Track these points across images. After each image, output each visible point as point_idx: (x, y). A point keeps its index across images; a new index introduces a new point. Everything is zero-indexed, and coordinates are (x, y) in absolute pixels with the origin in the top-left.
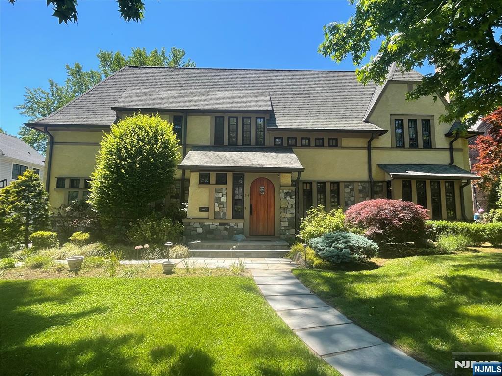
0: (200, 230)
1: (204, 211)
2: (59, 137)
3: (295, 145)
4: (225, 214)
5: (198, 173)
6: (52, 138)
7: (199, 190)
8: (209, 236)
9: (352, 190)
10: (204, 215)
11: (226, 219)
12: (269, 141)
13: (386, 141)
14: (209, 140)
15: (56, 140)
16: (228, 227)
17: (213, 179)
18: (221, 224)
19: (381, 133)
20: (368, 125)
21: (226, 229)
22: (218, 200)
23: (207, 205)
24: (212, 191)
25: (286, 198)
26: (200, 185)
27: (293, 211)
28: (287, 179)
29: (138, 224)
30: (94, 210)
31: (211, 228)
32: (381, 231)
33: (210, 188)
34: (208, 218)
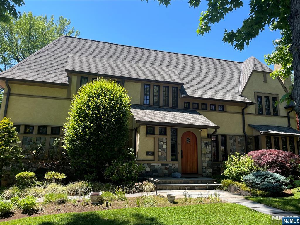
0: (148, 169)
1: (150, 155)
2: (15, 89)
4: (165, 157)
5: (146, 126)
6: (9, 89)
7: (146, 139)
8: (154, 174)
9: (234, 141)
10: (150, 157)
11: (166, 161)
12: (180, 104)
15: (13, 91)
16: (168, 167)
17: (157, 131)
18: (163, 165)
21: (166, 169)
22: (161, 147)
23: (152, 151)
24: (157, 140)
25: (206, 146)
26: (148, 135)
27: (210, 156)
28: (204, 133)
29: (112, 165)
30: (65, 153)
31: (156, 168)
32: (280, 171)
33: (155, 138)
34: (154, 160)
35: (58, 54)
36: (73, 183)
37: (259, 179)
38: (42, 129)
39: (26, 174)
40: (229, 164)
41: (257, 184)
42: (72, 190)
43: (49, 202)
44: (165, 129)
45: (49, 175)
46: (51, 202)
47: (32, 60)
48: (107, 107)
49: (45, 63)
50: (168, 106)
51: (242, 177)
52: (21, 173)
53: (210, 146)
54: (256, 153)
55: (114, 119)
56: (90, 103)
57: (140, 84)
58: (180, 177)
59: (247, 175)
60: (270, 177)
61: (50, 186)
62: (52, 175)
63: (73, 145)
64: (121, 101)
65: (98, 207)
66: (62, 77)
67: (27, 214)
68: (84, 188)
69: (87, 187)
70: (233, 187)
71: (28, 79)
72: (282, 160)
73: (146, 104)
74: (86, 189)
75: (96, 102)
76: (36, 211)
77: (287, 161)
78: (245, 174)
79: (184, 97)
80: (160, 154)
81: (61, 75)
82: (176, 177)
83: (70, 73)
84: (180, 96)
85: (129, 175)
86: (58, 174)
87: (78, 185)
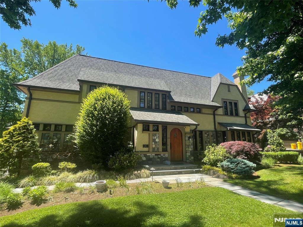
0: (144, 159)
1: (146, 147)
2: (36, 94)
3: (181, 110)
4: (158, 149)
5: (141, 124)
6: (31, 95)
7: (143, 134)
8: (149, 162)
9: (208, 135)
10: (146, 149)
11: (158, 152)
12: (168, 107)
13: (220, 111)
14: (137, 104)
15: (33, 96)
16: (160, 156)
18: (156, 155)
19: (219, 107)
20: (213, 103)
21: (159, 158)
22: (154, 140)
23: (147, 144)
24: (151, 135)
25: (189, 139)
26: (144, 132)
27: (192, 147)
28: (188, 129)
29: (115, 156)
30: (75, 147)
31: (150, 157)
32: (246, 157)
33: (149, 134)
34: (149, 151)
35: (72, 68)
36: (82, 172)
37: (233, 165)
38: (58, 127)
39: (41, 164)
40: (207, 153)
41: (232, 169)
42: (81, 178)
43: (58, 190)
44: (158, 126)
45: (62, 165)
46: (61, 191)
47: (51, 71)
48: (111, 108)
49: (61, 75)
50: (159, 108)
51: (218, 163)
52: (37, 164)
53: (192, 139)
54: (227, 144)
55: (116, 119)
56: (96, 105)
57: (137, 91)
58: (169, 164)
59: (222, 161)
60: (241, 163)
61: (62, 175)
62: (65, 165)
63: (82, 140)
64: (122, 104)
65: (102, 194)
66: (75, 85)
67: (35, 205)
68: (91, 176)
69: (94, 175)
70: (212, 171)
71: (46, 86)
72: (247, 149)
73: (142, 107)
74: (93, 176)
75: (102, 104)
76: (45, 201)
77: (250, 150)
78: (220, 161)
79: (171, 102)
80: (154, 146)
81: (74, 84)
82: (167, 165)
83: (82, 82)
84: (168, 101)
85: (129, 164)
86: (70, 164)
87: (87, 173)
